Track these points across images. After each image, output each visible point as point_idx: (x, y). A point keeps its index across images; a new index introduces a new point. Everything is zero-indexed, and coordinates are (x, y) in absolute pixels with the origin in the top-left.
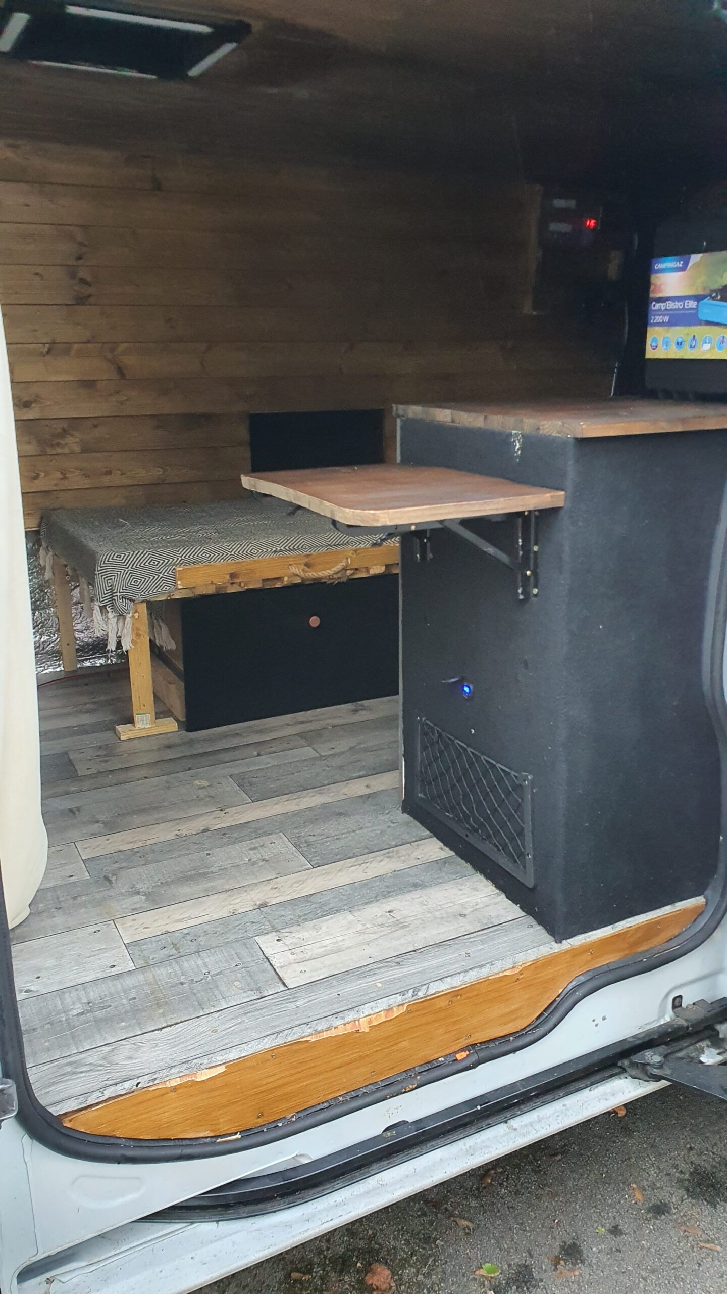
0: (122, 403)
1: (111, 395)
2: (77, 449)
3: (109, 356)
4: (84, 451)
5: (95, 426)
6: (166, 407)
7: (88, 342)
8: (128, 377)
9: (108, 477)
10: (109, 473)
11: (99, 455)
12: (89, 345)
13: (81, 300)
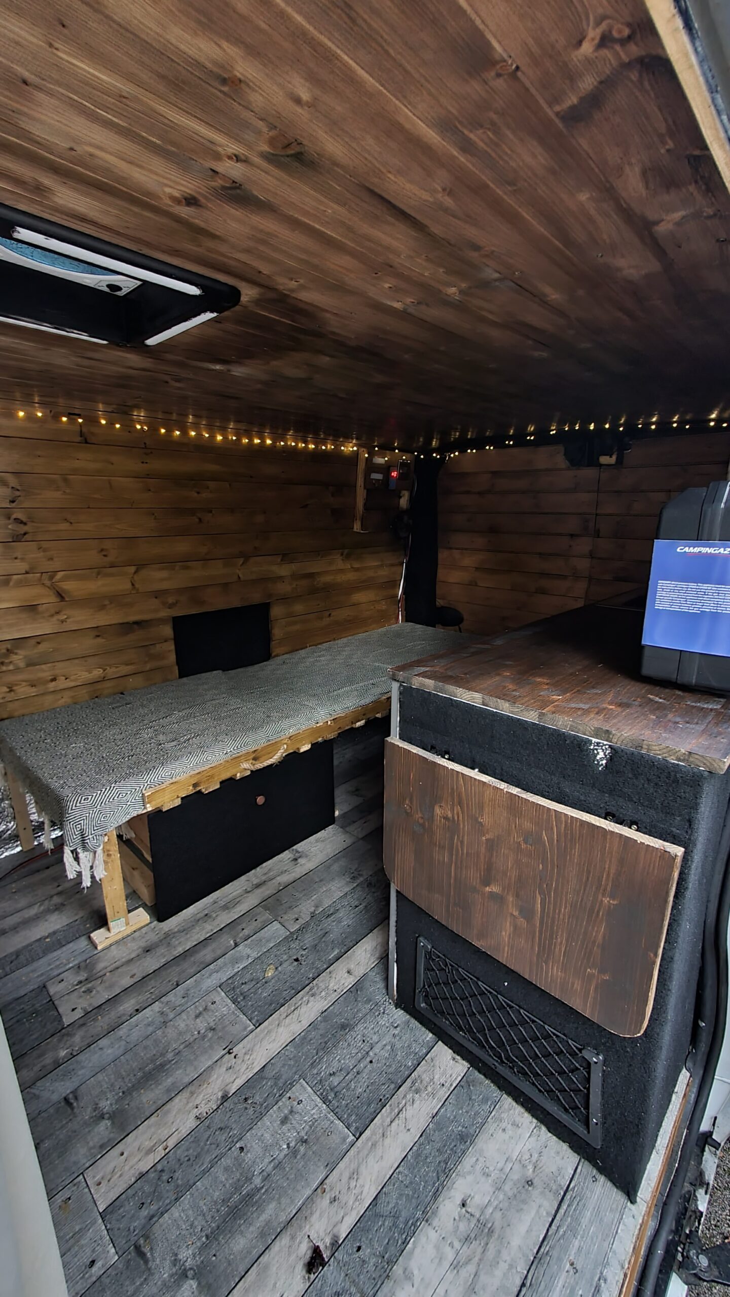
0: (62, 622)
1: (52, 616)
2: (22, 664)
3: (48, 583)
4: (29, 665)
5: (39, 643)
6: (104, 619)
7: (27, 573)
8: (67, 599)
9: (54, 683)
10: (54, 680)
11: (43, 666)
12: (28, 575)
13: (18, 538)
